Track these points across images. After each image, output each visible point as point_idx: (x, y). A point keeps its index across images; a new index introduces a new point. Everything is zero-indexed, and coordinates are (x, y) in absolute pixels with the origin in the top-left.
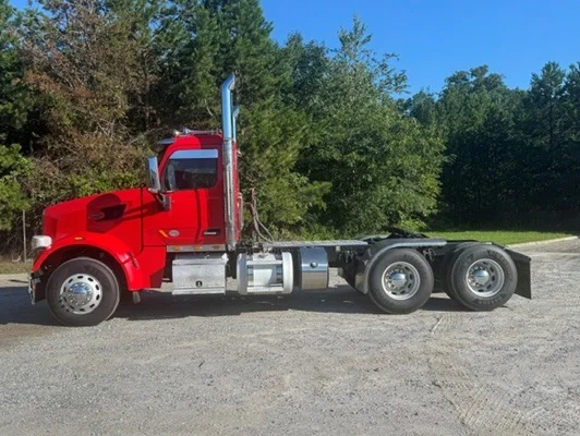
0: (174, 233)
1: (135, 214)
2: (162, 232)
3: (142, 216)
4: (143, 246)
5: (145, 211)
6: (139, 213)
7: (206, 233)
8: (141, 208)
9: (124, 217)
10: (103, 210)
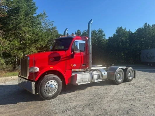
0: (75, 65)
1: (64, 59)
2: (71, 65)
3: (66, 60)
4: (66, 70)
5: (67, 58)
6: (65, 59)
7: (83, 65)
8: (66, 57)
9: (61, 60)
10: (54, 58)
